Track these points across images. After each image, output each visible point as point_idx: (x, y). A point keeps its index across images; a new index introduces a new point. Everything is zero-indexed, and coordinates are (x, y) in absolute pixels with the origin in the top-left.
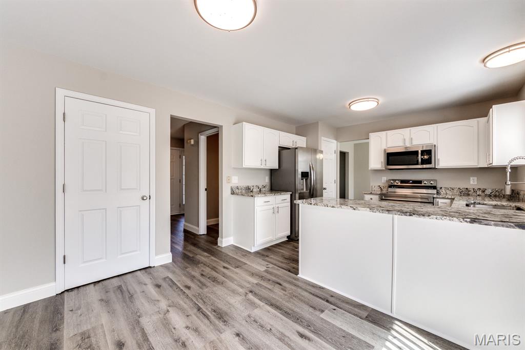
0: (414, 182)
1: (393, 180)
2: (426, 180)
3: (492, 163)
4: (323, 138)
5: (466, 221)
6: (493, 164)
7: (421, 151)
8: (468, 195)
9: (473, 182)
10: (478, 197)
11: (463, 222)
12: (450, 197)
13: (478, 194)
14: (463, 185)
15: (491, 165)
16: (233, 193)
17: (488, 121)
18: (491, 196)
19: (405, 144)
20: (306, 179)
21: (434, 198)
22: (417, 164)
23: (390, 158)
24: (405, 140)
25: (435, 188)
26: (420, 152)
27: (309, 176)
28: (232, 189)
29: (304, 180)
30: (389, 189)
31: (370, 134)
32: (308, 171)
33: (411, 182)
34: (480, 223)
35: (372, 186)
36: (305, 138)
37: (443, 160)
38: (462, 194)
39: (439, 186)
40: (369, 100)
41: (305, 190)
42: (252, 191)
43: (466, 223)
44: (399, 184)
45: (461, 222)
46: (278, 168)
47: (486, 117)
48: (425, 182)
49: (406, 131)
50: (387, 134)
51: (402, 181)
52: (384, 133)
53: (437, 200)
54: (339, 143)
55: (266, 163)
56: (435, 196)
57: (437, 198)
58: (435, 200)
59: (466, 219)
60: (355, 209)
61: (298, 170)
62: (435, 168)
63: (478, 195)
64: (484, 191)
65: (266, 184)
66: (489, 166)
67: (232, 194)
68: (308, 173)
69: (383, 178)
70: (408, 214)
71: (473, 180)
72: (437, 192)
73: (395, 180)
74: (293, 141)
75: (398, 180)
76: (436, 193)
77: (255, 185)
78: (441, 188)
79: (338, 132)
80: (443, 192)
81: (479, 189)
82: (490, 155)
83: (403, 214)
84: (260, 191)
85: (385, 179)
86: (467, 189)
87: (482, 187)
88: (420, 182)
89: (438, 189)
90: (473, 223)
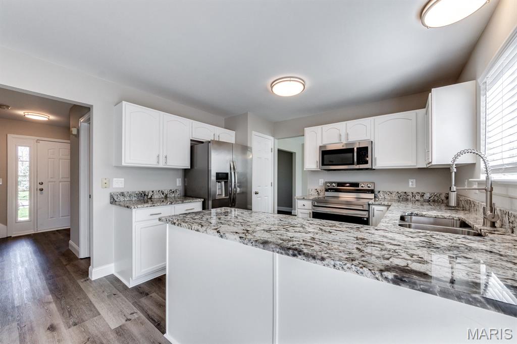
0: (352, 185)
1: (329, 183)
2: (363, 183)
3: (431, 162)
4: (254, 133)
5: (386, 278)
6: (433, 163)
7: (357, 148)
8: (407, 200)
9: (412, 185)
10: (417, 202)
11: (380, 278)
12: (386, 203)
13: (417, 198)
14: (401, 189)
15: (430, 165)
16: (113, 201)
17: (427, 113)
18: (429, 201)
19: (340, 140)
20: (225, 182)
21: (369, 205)
22: (353, 164)
23: (325, 156)
24: (340, 135)
25: (372, 191)
26: (355, 149)
27: (229, 178)
28: (112, 197)
29: (223, 183)
30: (326, 192)
31: (305, 129)
32: (228, 171)
33: (347, 185)
34: (413, 285)
35: (309, 190)
36: (234, 132)
37: (381, 159)
38: (401, 199)
39: (376, 190)
40: (292, 79)
41: (224, 195)
42: (151, 198)
43: (385, 283)
44: (336, 187)
45: (377, 279)
46: (190, 168)
47: (425, 108)
48: (362, 185)
49: (341, 126)
50: (322, 128)
51: (340, 184)
52: (320, 127)
53: (373, 207)
54: (276, 141)
55: (166, 160)
56: (371, 202)
57: (373, 204)
58: (370, 206)
59: (386, 274)
60: (221, 236)
61: (211, 170)
62: (371, 169)
63: (417, 200)
64: (422, 196)
65: (176, 188)
66: (428, 166)
67: (111, 203)
68: (227, 174)
69: (320, 180)
70: (291, 252)
71: (412, 182)
72: (375, 197)
73: (331, 183)
74: (214, 135)
75: (334, 183)
76: (373, 197)
77: (156, 189)
78: (379, 192)
79: (274, 127)
80: (381, 196)
81: (418, 193)
82: (429, 152)
83: (283, 252)
84: (166, 197)
85: (323, 182)
86: (405, 193)
87: (421, 191)
88: (357, 185)
89: (376, 193)
90: (398, 284)
